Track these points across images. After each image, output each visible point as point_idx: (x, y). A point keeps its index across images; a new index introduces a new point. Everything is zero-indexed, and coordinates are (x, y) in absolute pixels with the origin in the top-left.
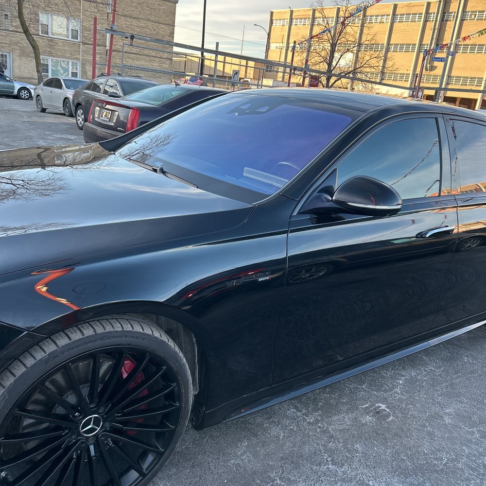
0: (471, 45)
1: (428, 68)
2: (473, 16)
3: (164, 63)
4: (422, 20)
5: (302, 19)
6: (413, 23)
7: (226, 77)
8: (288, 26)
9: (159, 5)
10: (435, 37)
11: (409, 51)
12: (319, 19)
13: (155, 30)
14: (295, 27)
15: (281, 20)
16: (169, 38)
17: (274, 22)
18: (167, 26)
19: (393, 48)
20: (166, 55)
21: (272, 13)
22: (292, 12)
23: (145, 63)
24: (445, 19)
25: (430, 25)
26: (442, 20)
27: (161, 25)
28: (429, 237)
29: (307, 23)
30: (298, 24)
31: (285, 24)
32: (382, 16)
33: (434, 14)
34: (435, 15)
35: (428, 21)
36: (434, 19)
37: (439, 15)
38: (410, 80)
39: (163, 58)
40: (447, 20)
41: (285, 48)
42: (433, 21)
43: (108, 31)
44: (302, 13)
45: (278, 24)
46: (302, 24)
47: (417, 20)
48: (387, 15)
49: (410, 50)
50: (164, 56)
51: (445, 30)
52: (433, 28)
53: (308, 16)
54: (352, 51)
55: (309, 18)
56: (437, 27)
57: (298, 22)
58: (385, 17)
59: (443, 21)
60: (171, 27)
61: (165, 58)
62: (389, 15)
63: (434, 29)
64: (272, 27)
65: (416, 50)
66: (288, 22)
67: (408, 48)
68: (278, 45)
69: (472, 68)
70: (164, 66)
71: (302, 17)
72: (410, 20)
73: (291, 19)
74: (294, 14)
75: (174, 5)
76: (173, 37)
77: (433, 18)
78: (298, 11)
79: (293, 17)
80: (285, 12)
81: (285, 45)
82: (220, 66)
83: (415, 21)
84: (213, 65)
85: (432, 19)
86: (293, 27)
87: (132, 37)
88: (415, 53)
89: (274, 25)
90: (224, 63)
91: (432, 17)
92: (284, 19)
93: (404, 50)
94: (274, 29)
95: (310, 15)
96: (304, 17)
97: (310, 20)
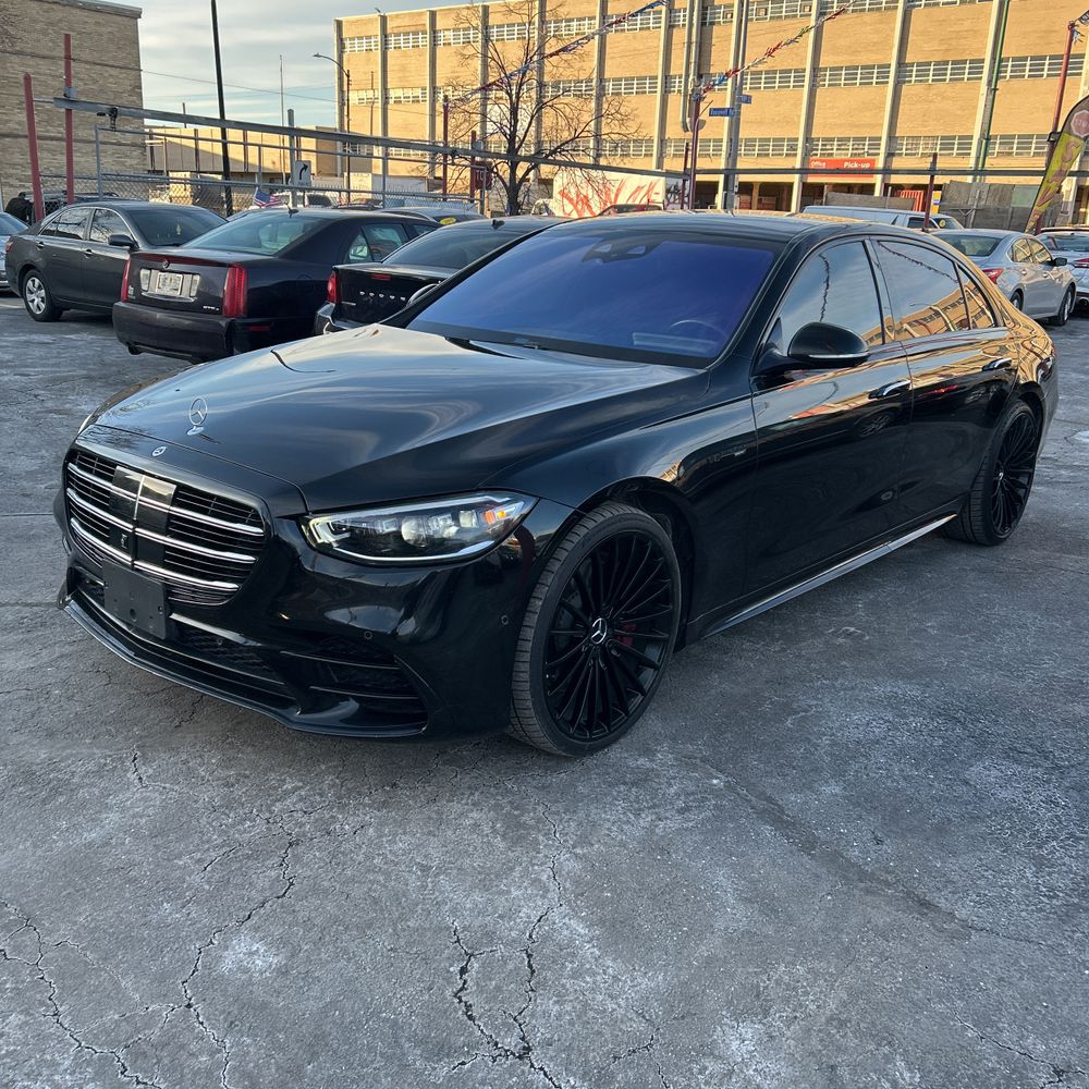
0: (767, 72)
1: (689, 126)
2: (762, 13)
3: (127, 156)
4: (663, 25)
5: (407, 34)
6: (645, 33)
7: (253, 174)
8: (379, 51)
9: (97, 23)
10: (692, 60)
11: (645, 92)
12: (446, 33)
13: (95, 81)
14: (397, 53)
15: (361, 38)
16: (131, 98)
17: (347, 43)
18: (124, 71)
19: (611, 87)
20: (129, 138)
21: (339, 24)
22: (384, 19)
23: (83, 160)
24: (708, 20)
25: (680, 36)
26: (703, 23)
27: (108, 69)
28: (887, 395)
29: (420, 44)
30: (402, 45)
31: (373, 47)
32: (579, 20)
33: (685, 10)
34: (687, 13)
35: (673, 26)
36: (687, 22)
37: (695, 13)
38: (655, 153)
39: (124, 145)
40: (712, 24)
41: (380, 101)
42: (684, 25)
43: (59, 103)
44: (407, 22)
45: (356, 49)
46: (411, 45)
47: (651, 25)
48: (590, 19)
49: (647, 90)
50: (125, 139)
51: (711, 45)
52: (686, 41)
53: (421, 28)
54: (551, 106)
55: (424, 32)
56: (694, 39)
57: (402, 41)
58: (587, 22)
59: (705, 24)
60: (134, 73)
61: (128, 145)
62: (594, 18)
63: (690, 43)
64: (345, 56)
65: (659, 89)
66: (379, 43)
67: (641, 85)
68: (363, 94)
69: (773, 119)
70: (129, 162)
71: (408, 29)
72: (638, 27)
73: (385, 35)
74: (390, 25)
75: (131, 22)
76: (140, 95)
77: (684, 20)
78: (397, 16)
79: (389, 31)
80: (370, 21)
81: (379, 94)
82: (236, 153)
83: (649, 28)
84: (218, 149)
85: (681, 23)
86: (391, 52)
87: (114, 113)
88: (659, 94)
89: (347, 50)
90: (245, 144)
91: (682, 18)
92: (369, 37)
93: (634, 91)
94: (349, 61)
95: (424, 25)
96: (413, 29)
97: (428, 36)
